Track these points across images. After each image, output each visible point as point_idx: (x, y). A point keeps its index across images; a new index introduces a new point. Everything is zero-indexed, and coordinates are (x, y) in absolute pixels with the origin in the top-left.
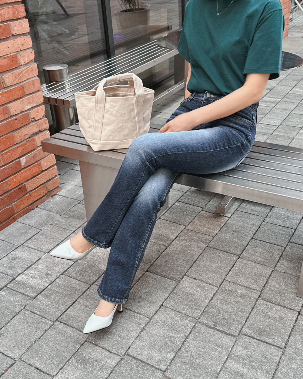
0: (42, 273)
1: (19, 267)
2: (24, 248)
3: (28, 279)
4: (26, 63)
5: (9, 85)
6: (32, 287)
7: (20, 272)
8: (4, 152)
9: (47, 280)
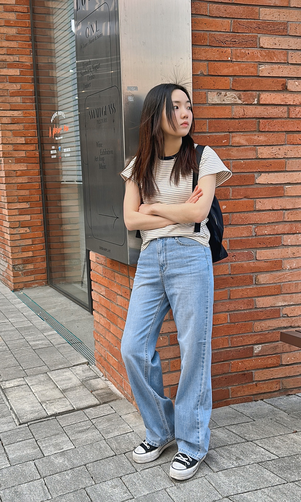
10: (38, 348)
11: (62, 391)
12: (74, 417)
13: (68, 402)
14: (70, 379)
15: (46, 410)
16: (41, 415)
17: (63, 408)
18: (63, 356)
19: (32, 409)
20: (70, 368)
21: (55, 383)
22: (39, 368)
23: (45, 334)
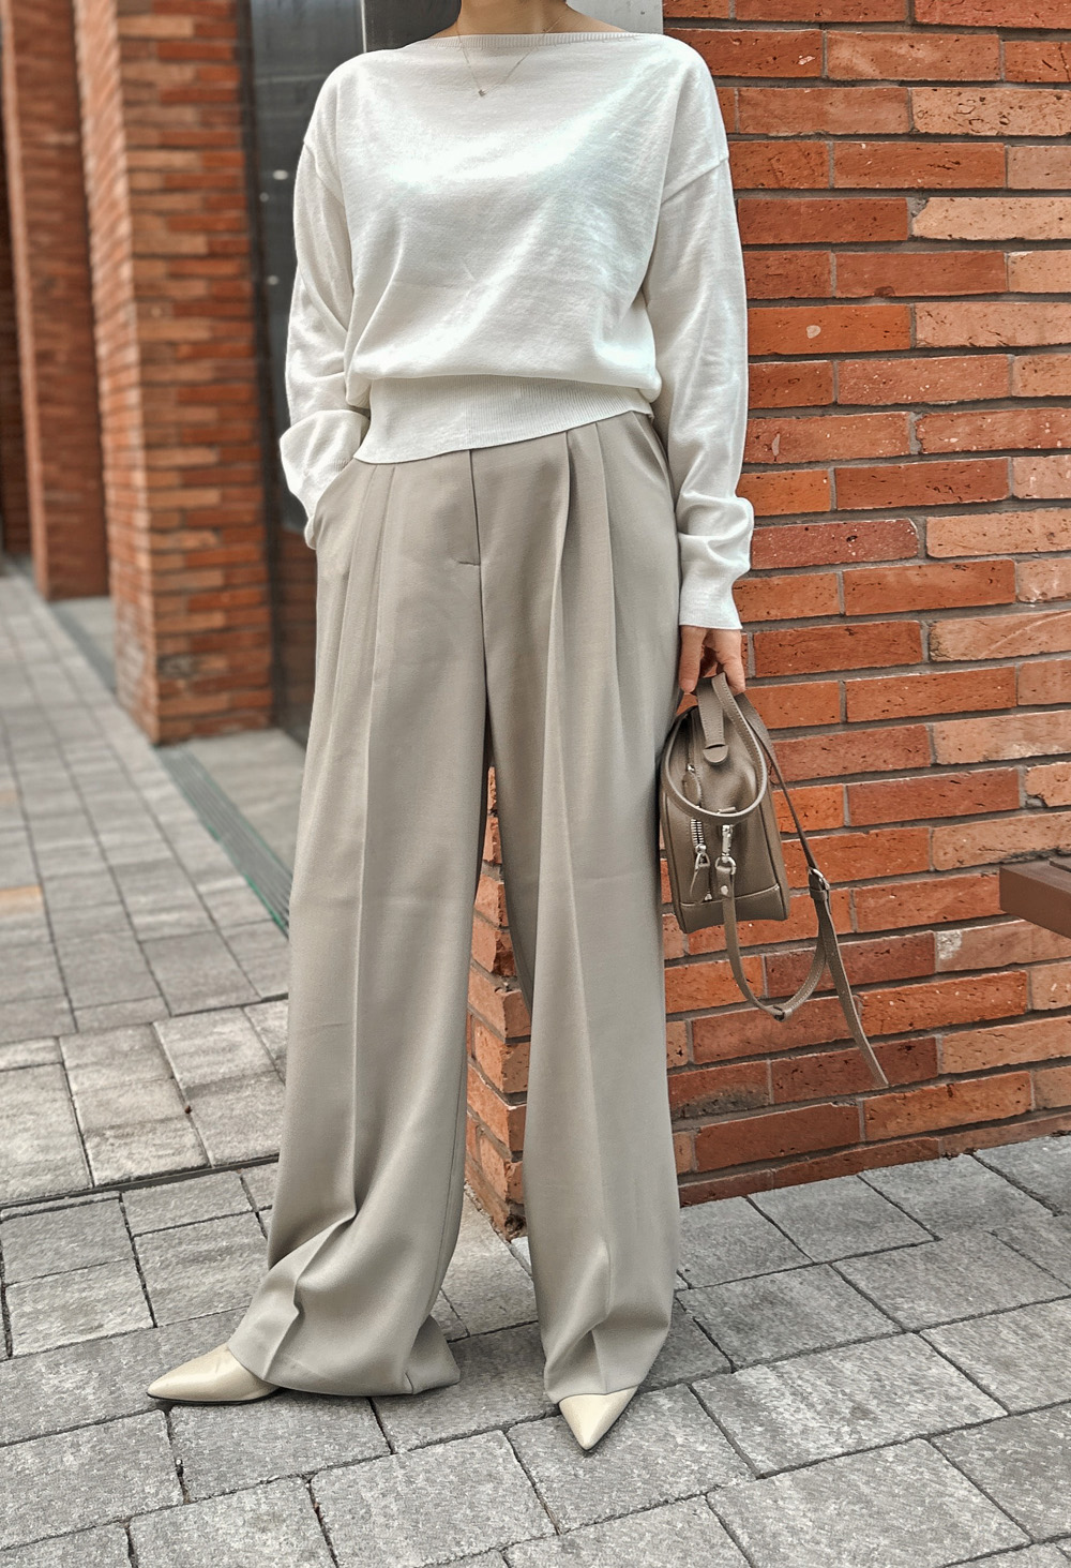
0: (840, 1396)
1: (772, 1337)
2: (831, 1277)
3: (777, 1394)
4: (1050, 596)
5: (953, 657)
6: (774, 1430)
7: (766, 1355)
8: (870, 887)
9: (846, 1429)
10: (157, 935)
11: (184, 1094)
12: (197, 1197)
13: (191, 1136)
14: (232, 1048)
15: (92, 1163)
16: (63, 1184)
17: (163, 1161)
18: (233, 966)
19: (41, 1157)
20: (247, 1009)
21: (170, 1060)
22: (130, 1006)
23: (203, 888)
